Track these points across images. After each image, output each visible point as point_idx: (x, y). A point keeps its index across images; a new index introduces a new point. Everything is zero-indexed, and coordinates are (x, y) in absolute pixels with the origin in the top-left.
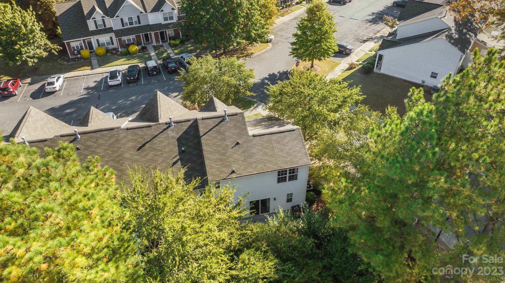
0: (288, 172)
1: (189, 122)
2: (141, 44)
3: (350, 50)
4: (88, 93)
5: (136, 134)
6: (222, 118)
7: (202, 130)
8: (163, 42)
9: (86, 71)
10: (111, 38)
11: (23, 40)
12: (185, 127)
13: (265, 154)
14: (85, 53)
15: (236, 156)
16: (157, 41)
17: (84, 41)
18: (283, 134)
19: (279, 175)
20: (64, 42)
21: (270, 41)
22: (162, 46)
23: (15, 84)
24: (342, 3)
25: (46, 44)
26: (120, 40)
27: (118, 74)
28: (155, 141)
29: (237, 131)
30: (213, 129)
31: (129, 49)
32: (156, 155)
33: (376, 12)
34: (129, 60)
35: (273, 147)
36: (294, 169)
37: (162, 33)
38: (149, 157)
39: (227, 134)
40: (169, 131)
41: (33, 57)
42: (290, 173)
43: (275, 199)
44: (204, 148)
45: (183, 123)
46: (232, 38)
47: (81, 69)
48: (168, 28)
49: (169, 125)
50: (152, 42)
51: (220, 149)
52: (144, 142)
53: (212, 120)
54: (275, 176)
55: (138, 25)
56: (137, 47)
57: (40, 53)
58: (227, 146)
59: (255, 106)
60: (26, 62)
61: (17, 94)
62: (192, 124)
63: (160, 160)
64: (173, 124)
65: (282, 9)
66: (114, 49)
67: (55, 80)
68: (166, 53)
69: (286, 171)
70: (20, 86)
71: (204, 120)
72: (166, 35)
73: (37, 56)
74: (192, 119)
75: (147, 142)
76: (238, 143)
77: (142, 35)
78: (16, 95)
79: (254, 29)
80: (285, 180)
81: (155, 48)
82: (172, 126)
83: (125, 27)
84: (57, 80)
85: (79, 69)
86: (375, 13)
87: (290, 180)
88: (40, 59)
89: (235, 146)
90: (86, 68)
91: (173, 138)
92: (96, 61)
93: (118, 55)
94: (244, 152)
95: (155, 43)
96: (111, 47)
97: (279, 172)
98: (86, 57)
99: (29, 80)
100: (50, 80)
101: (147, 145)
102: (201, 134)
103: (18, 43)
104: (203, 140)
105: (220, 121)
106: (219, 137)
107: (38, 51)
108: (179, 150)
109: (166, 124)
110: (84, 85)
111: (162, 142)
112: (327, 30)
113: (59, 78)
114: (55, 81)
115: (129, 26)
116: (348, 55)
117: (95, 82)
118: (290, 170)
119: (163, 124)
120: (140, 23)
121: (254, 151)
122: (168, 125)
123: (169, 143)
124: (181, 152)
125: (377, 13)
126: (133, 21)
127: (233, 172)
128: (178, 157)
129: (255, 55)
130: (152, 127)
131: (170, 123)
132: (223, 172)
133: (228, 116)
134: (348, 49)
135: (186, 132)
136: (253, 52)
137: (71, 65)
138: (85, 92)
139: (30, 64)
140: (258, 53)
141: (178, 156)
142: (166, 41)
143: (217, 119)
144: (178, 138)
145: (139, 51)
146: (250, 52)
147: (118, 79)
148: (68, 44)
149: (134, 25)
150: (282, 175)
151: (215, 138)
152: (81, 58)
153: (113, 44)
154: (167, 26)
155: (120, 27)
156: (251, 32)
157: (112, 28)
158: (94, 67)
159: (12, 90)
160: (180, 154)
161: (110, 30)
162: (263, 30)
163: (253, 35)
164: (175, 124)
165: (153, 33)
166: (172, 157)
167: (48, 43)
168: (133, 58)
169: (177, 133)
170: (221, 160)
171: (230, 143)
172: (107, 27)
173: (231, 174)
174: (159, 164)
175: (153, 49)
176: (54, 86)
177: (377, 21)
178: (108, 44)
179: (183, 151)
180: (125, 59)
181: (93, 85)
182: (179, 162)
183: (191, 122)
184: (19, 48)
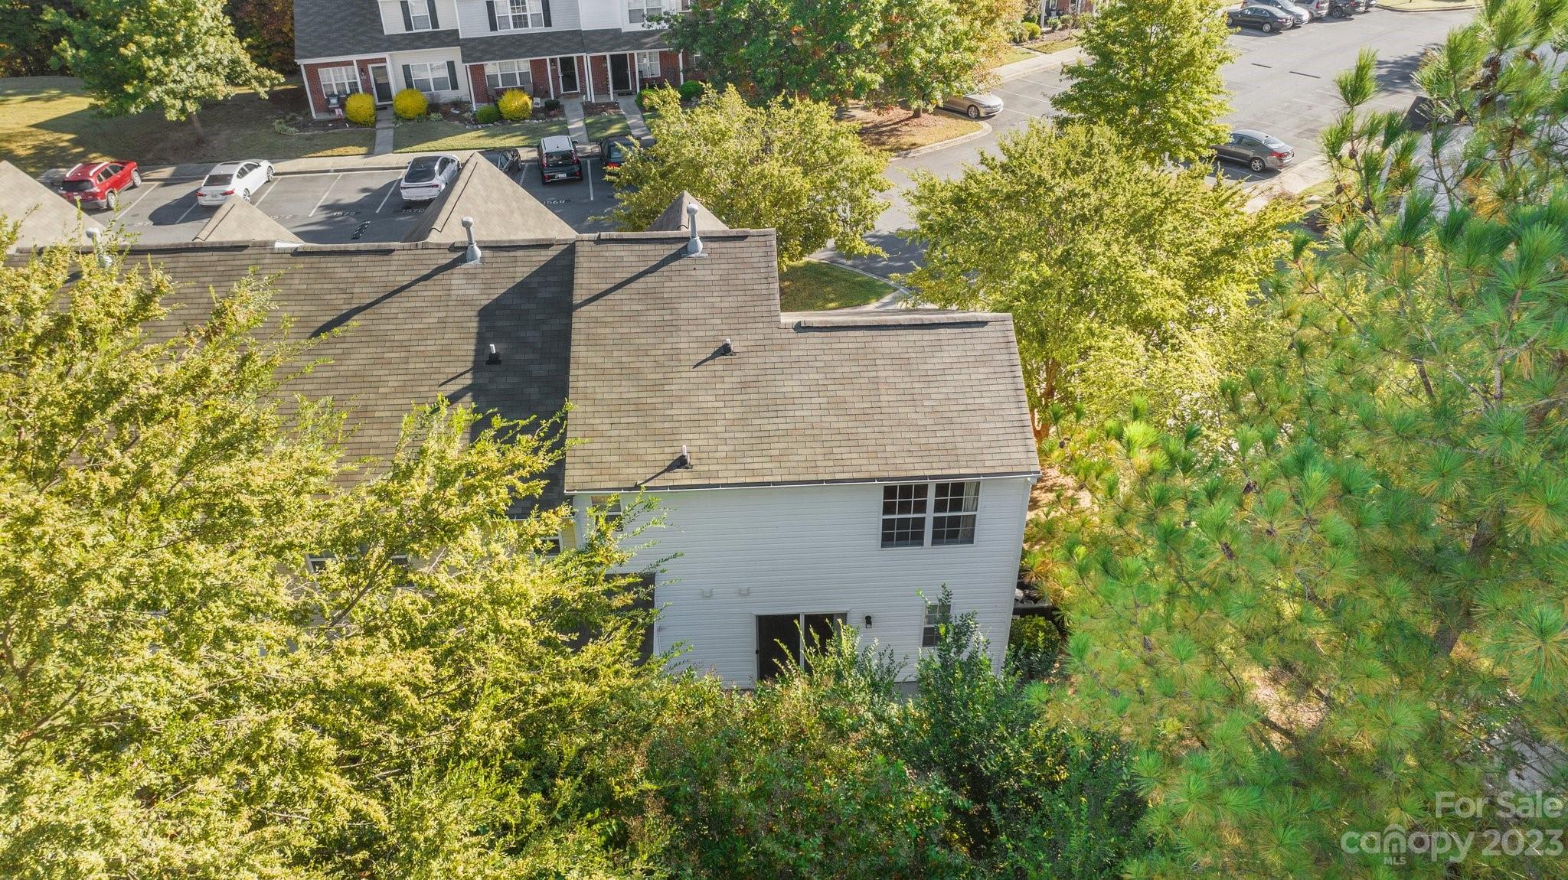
0: (931, 498)
1: (543, 252)
2: (547, 92)
3: (1281, 156)
4: (328, 221)
5: (325, 276)
6: (681, 245)
7: (585, 283)
8: (620, 95)
9: (352, 158)
10: (451, 65)
11: (158, 35)
12: (524, 267)
13: (838, 405)
14: (362, 104)
15: (707, 400)
16: (601, 89)
17: (363, 66)
18: (928, 335)
19: (888, 508)
20: (299, 62)
21: (989, 116)
22: (614, 106)
23: (118, 175)
24: (1267, 27)
25: (235, 62)
26: (477, 73)
27: (437, 168)
28: (392, 307)
29: (729, 302)
30: (633, 285)
31: (501, 103)
32: (379, 362)
33: (1391, 60)
34: (493, 136)
35: (875, 381)
36: (958, 488)
37: (620, 63)
38: (351, 365)
39: (689, 308)
40: (456, 280)
41: (185, 96)
42: (940, 506)
43: (868, 620)
44: (579, 350)
45: (520, 253)
46: (839, 67)
47: (336, 151)
48: (640, 46)
49: (461, 253)
50: (584, 92)
51: (646, 364)
52: (346, 308)
53: (636, 247)
54: (870, 512)
55: (543, 29)
56: (526, 98)
57: (211, 85)
58: (675, 355)
59: (887, 299)
60: (159, 106)
61: (113, 204)
62: (555, 258)
63: (393, 381)
64: (479, 252)
65: (1047, 32)
66: (457, 104)
67: (235, 169)
68: (618, 126)
69: (922, 490)
70: (134, 186)
71: (603, 247)
72: (634, 73)
73: (199, 93)
74: (559, 243)
75: (358, 310)
76: (725, 350)
77: (553, 61)
78: (109, 208)
79: (924, 46)
80: (917, 539)
81: (589, 109)
82: (474, 257)
83: (500, 32)
84: (242, 173)
85: (329, 152)
86: (1386, 63)
87: (937, 538)
88: (209, 104)
89: (712, 357)
90: (351, 149)
91: (464, 302)
92: (391, 132)
93: (462, 120)
94: (744, 385)
95: (591, 97)
96: (447, 95)
97: (889, 492)
98: (360, 120)
99: (167, 172)
100: (219, 170)
101: (354, 323)
102: (577, 299)
103: (137, 37)
104: (580, 322)
105: (667, 253)
106: (653, 316)
107: (203, 79)
108: (478, 352)
109: (453, 248)
110: (325, 198)
111: (415, 314)
112: (1191, 53)
113: (251, 167)
114: (236, 173)
115: (512, 30)
116: (1269, 172)
117: (365, 190)
118: (941, 489)
119: (439, 247)
120: (548, 23)
121: (790, 386)
122: (456, 255)
123: (442, 321)
124: (485, 363)
125: (1395, 62)
126: (528, 14)
127: (681, 463)
128: (467, 380)
129: (923, 150)
130: (395, 256)
131: (465, 248)
132: (637, 457)
133: (705, 239)
134: (1272, 152)
135: (523, 289)
136: (918, 140)
137: (308, 139)
138: (322, 216)
139: (171, 115)
140: (937, 146)
141: (469, 375)
142: (630, 94)
143: (659, 247)
144: (486, 308)
145: (535, 113)
146: (906, 140)
147: (434, 182)
148: (312, 70)
149: (531, 29)
150: (905, 507)
151: (633, 317)
152: (347, 120)
153: (455, 87)
154: (636, 40)
155: (482, 30)
156: (911, 51)
157: (457, 31)
158: (377, 149)
159: (96, 189)
160: (476, 369)
161: (450, 38)
162: (957, 57)
163: (917, 64)
164: (488, 253)
165: (587, 57)
166: (443, 378)
167: (242, 57)
168: (511, 132)
169: (488, 287)
170: (638, 407)
171: (690, 344)
172: (443, 27)
173: (669, 469)
174: (385, 396)
175: (582, 112)
176: (228, 188)
177: (1394, 85)
178: (440, 84)
179: (494, 360)
180: (481, 133)
181: (352, 196)
182: (468, 398)
183: (552, 253)
184: (137, 57)
